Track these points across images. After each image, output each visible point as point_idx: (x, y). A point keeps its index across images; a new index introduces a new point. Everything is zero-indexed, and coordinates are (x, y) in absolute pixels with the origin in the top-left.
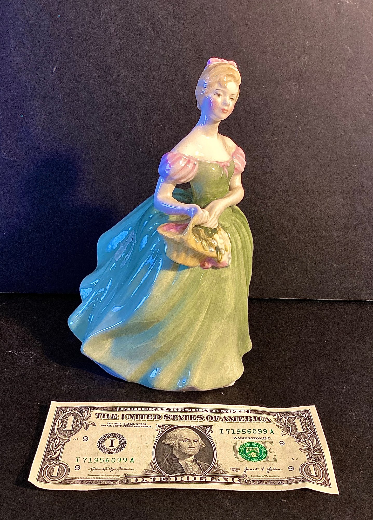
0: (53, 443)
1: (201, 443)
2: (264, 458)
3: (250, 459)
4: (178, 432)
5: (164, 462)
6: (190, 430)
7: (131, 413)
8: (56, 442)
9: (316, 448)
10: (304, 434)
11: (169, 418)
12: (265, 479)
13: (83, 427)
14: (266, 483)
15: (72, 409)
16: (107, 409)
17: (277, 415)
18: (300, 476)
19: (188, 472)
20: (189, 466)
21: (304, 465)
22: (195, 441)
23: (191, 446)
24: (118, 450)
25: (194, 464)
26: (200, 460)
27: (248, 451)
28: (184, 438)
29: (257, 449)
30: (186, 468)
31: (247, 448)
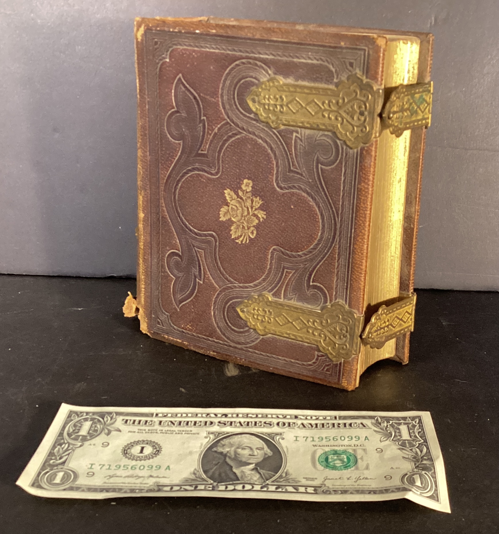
0: (59, 448)
1: (267, 451)
2: (352, 467)
3: (332, 468)
4: (236, 440)
5: (213, 470)
6: (253, 437)
8: (64, 447)
9: (425, 458)
10: (411, 441)
11: (225, 424)
12: (351, 488)
13: (103, 432)
14: (351, 493)
15: (90, 414)
16: (139, 415)
17: (376, 418)
18: (399, 486)
19: (243, 480)
20: (247, 474)
21: (406, 474)
22: (257, 449)
23: (252, 454)
24: (151, 457)
25: (253, 472)
26: (262, 468)
27: (331, 459)
28: (244, 445)
29: (343, 457)
30: (242, 477)
31: (330, 457)
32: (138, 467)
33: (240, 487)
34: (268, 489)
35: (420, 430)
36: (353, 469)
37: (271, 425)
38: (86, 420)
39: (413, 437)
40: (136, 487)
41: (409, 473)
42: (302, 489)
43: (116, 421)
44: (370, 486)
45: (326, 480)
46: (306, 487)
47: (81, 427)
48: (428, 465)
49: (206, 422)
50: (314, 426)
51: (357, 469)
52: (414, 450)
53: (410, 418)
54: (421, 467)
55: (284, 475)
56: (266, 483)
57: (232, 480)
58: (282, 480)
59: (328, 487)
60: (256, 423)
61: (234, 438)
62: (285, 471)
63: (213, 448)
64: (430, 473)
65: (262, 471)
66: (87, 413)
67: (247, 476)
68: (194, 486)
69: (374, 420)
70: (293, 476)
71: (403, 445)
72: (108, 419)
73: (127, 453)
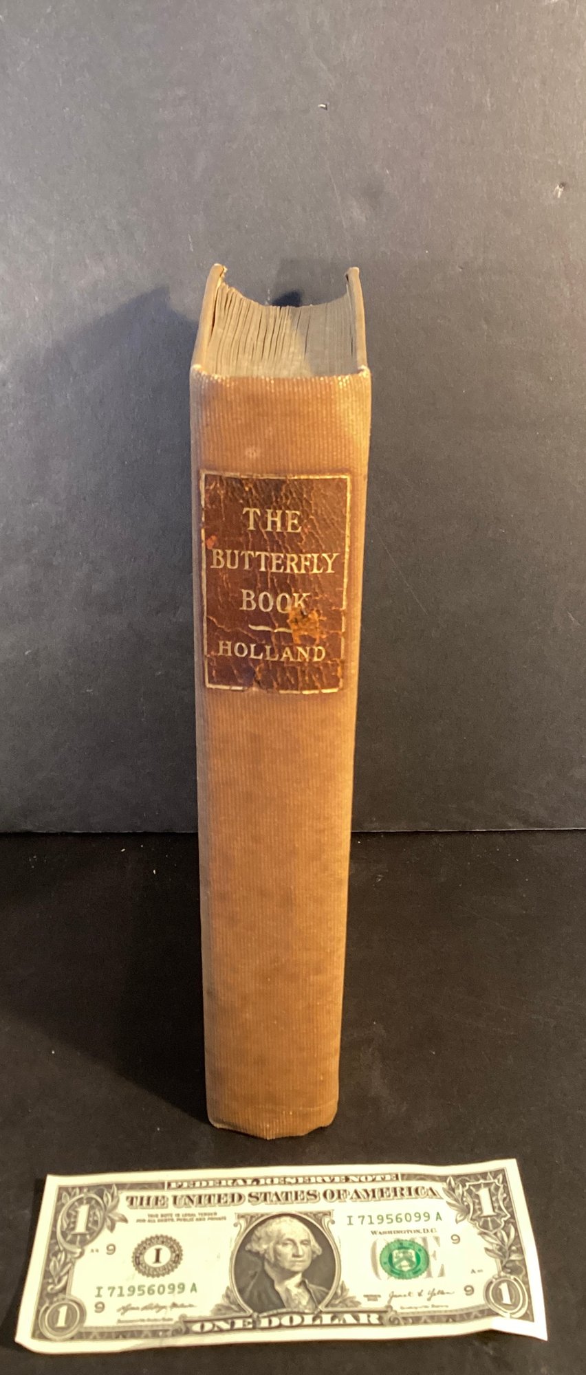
0: (55, 1262)
1: (314, 1246)
2: (423, 1272)
3: (399, 1274)
4: (275, 1226)
5: (250, 1287)
6: (295, 1221)
7: (190, 1192)
8: (61, 1258)
9: (514, 1248)
10: (495, 1218)
11: (258, 1199)
12: (424, 1312)
13: (105, 1226)
14: (425, 1322)
15: (85, 1190)
16: (146, 1186)
17: (448, 1181)
18: (483, 1306)
19: (289, 1307)
20: (293, 1294)
21: (491, 1283)
22: (302, 1242)
23: (296, 1254)
24: (170, 1268)
25: (301, 1290)
26: (311, 1282)
27: (396, 1258)
28: (285, 1238)
29: (411, 1253)
30: (288, 1299)
31: (395, 1253)
32: (156, 1288)
33: (286, 1320)
34: (321, 1321)
35: (505, 1195)
36: (425, 1274)
37: (315, 1196)
38: (80, 1201)
39: (496, 1210)
40: (158, 1326)
41: (494, 1280)
42: (363, 1318)
43: (118, 1201)
44: (447, 1306)
45: (391, 1298)
46: (369, 1312)
47: (76, 1217)
48: (517, 1263)
49: (233, 1196)
50: (371, 1194)
51: (429, 1275)
52: (499, 1235)
53: (491, 1172)
54: (508, 1268)
55: (339, 1291)
56: (319, 1310)
57: (276, 1308)
58: (337, 1302)
59: (396, 1312)
60: (296, 1193)
61: (271, 1225)
62: (341, 1283)
63: (246, 1245)
64: (521, 1276)
65: (312, 1287)
66: (81, 1188)
67: (293, 1298)
68: (230, 1321)
69: (445, 1184)
70: (350, 1294)
71: (485, 1226)
72: (108, 1197)
73: (139, 1263)
